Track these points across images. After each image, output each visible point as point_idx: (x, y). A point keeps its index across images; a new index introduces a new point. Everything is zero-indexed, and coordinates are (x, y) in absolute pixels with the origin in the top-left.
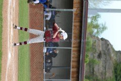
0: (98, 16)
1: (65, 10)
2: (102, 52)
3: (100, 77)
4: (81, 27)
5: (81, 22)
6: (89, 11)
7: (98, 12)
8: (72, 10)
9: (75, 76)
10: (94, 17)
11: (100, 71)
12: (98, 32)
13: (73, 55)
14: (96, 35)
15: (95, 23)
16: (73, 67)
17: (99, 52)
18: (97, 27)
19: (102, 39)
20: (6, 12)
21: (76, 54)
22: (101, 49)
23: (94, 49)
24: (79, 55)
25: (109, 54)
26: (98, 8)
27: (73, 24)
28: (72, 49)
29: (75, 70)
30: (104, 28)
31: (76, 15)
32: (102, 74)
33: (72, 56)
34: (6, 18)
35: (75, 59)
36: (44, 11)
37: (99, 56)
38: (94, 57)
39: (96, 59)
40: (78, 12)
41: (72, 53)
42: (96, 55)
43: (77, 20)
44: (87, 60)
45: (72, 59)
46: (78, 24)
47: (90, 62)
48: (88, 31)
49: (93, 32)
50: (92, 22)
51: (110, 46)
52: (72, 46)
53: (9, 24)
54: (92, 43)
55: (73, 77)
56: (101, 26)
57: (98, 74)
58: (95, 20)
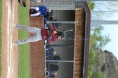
0: (101, 28)
1: (67, 22)
2: (106, 65)
5: (83, 35)
6: (91, 23)
7: (101, 23)
8: (74, 22)
10: (96, 29)
12: (101, 44)
13: (76, 68)
14: (99, 48)
15: (98, 35)
17: (102, 65)
18: (100, 39)
19: (106, 51)
20: (5, 25)
21: (78, 67)
22: (104, 62)
23: (97, 61)
24: (82, 69)
25: (113, 67)
26: (101, 19)
28: (75, 62)
30: (108, 40)
31: (79, 27)
33: (74, 69)
34: (6, 31)
35: (78, 73)
36: (45, 23)
37: (103, 69)
38: (97, 70)
39: (100, 72)
40: (81, 24)
41: (74, 66)
42: (100, 68)
43: (79, 33)
44: (90, 73)
45: (74, 73)
47: (93, 75)
48: (91, 44)
49: (96, 44)
50: (95, 34)
51: (114, 59)
52: (75, 59)
53: (8, 37)
54: (95, 55)
56: (104, 38)
58: (98, 32)
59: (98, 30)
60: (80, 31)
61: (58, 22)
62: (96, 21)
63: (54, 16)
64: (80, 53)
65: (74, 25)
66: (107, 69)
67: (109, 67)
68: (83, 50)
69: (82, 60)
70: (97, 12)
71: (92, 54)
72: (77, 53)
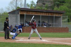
1: (25, 18)
3: (53, 4)
4: (32, 11)
5: (30, 11)
6: (25, 8)
9: (52, 14)
11: (50, 4)
12: (34, 5)
15: (30, 6)
16: (49, 15)
18: (32, 5)
19: (37, 3)
22: (41, 3)
23: (41, 6)
24: (44, 12)
26: (24, 4)
27: (31, 14)
29: (50, 14)
30: (32, 2)
31: (27, 13)
32: (51, 3)
33: (44, 15)
36: (25, 26)
37: (44, 4)
38: (44, 6)
39: (45, 5)
41: (43, 15)
42: (43, 5)
44: (46, 9)
45: (46, 15)
46: (31, 12)
49: (34, 7)
50: (30, 7)
52: (40, 15)
54: (39, 7)
55: (53, 15)
57: (52, 5)
58: (29, 5)
59: (28, 5)
60: (29, 12)
61: (25, 21)
62: (25, 6)
63: (22, 23)
64: (37, 13)
65: (26, 15)
66: (44, 3)
67: (43, 2)
68: (36, 11)
69: (40, 12)
70: (21, 6)
71: (38, 8)
72: (37, 14)
